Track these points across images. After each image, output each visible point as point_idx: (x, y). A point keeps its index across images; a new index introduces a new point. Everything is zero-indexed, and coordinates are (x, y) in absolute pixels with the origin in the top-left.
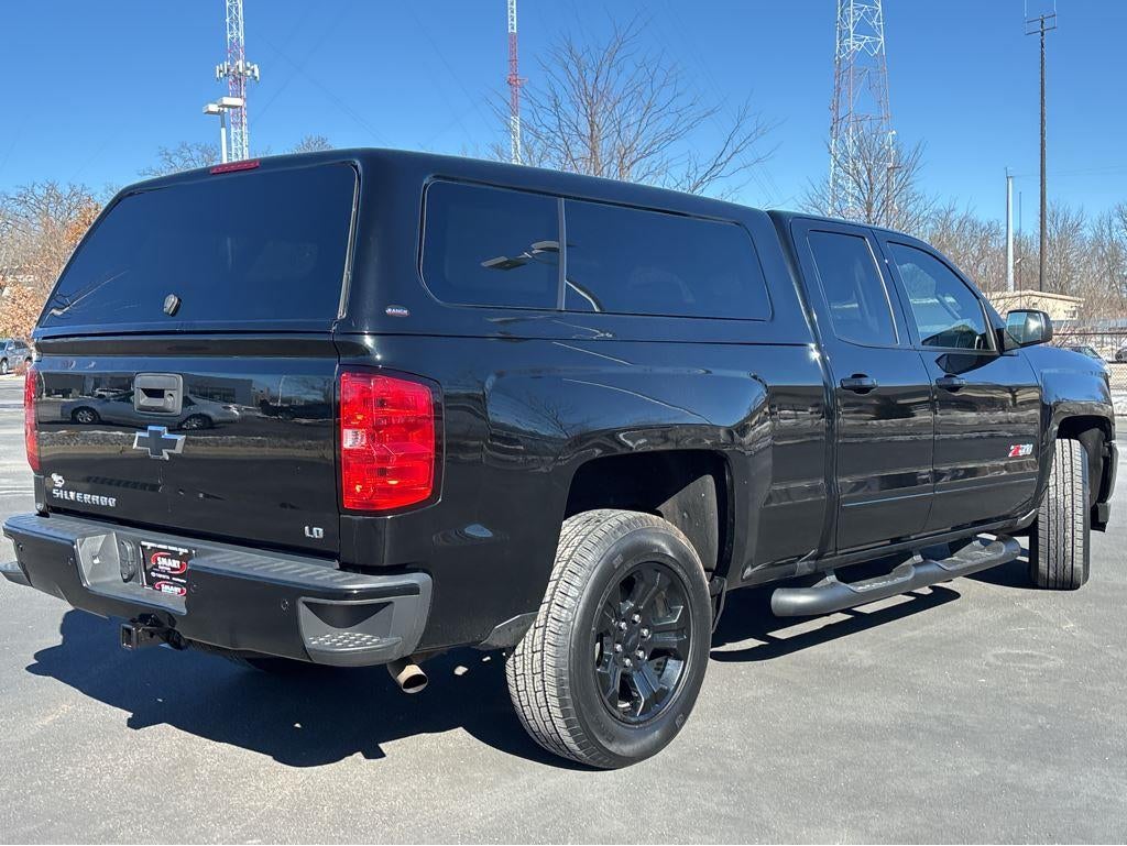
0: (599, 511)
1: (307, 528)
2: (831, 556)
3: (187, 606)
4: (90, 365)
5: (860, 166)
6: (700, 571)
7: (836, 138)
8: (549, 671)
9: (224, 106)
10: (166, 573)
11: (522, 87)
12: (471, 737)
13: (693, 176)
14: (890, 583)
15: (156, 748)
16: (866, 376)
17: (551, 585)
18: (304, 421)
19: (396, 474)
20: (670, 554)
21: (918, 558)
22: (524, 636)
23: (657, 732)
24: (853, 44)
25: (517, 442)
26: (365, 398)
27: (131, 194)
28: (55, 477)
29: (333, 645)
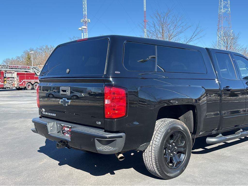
0: (165, 119)
1: (97, 122)
2: (220, 130)
3: (71, 139)
4: (51, 85)
5: (225, 38)
6: (189, 133)
7: (219, 32)
8: (153, 156)
9: (82, 28)
10: (66, 131)
11: (147, 22)
12: (135, 170)
13: (186, 41)
14: (235, 136)
15: (64, 170)
16: (229, 87)
17: (153, 136)
18: (98, 97)
19: (117, 110)
20: (182, 129)
21: (241, 130)
22: (147, 148)
23: (179, 171)
24: (223, 11)
25: (145, 102)
26: (110, 92)
27: (60, 47)
28: (43, 109)
29: (103, 149)
